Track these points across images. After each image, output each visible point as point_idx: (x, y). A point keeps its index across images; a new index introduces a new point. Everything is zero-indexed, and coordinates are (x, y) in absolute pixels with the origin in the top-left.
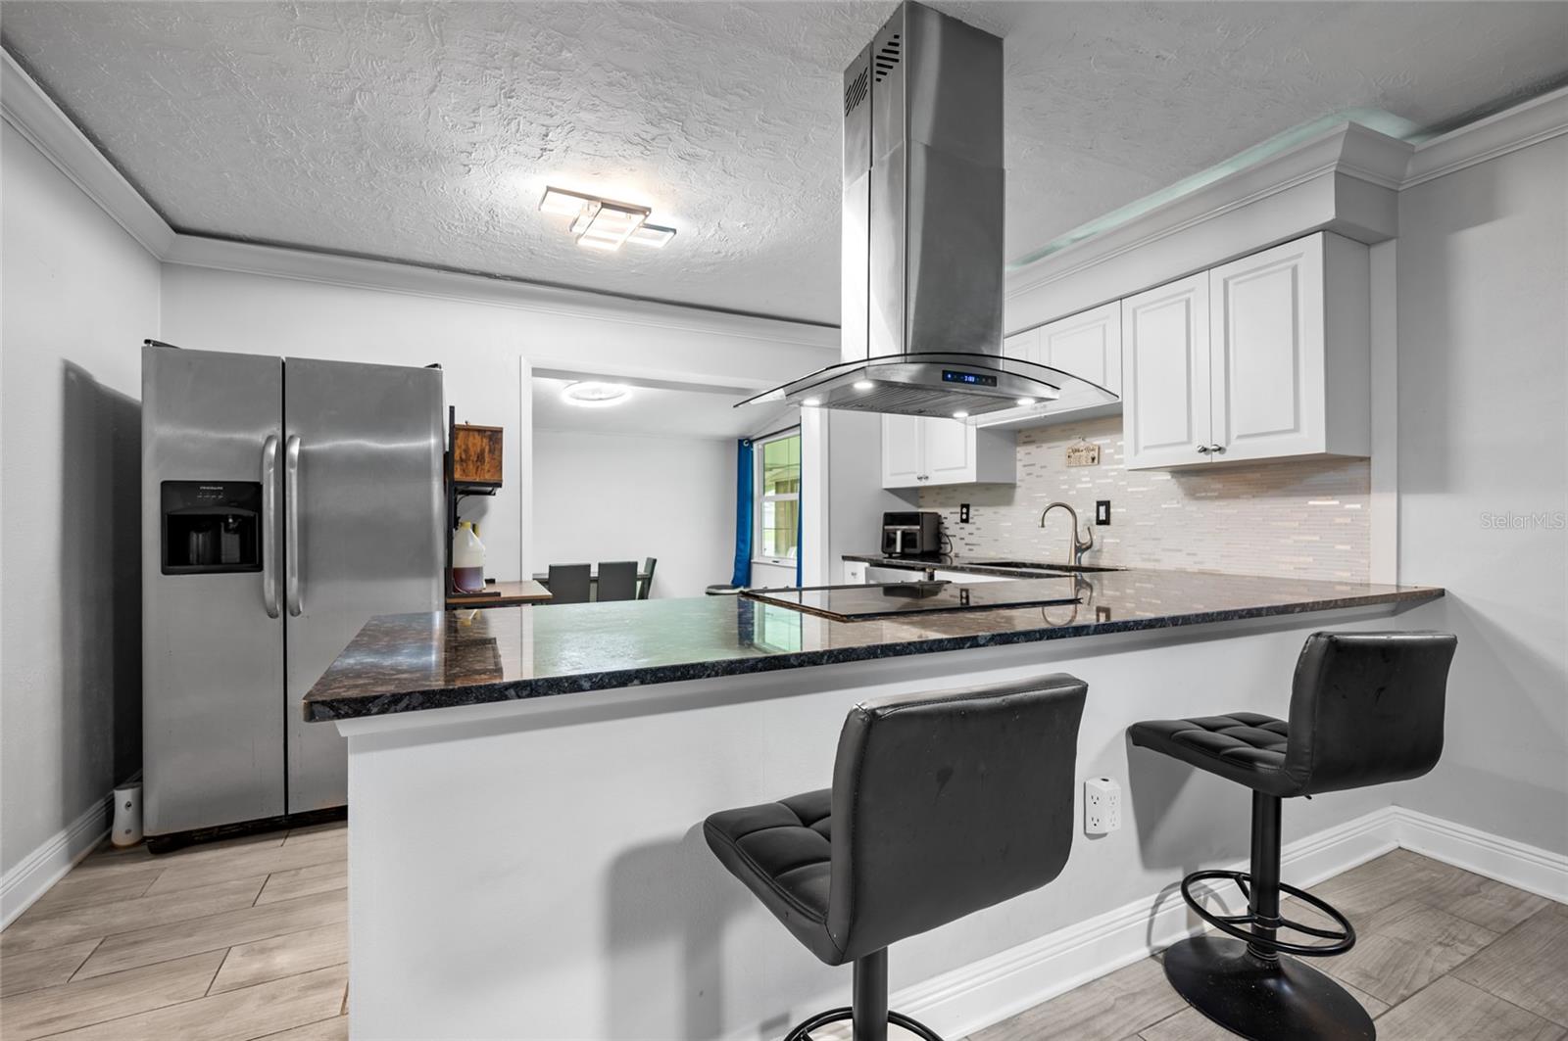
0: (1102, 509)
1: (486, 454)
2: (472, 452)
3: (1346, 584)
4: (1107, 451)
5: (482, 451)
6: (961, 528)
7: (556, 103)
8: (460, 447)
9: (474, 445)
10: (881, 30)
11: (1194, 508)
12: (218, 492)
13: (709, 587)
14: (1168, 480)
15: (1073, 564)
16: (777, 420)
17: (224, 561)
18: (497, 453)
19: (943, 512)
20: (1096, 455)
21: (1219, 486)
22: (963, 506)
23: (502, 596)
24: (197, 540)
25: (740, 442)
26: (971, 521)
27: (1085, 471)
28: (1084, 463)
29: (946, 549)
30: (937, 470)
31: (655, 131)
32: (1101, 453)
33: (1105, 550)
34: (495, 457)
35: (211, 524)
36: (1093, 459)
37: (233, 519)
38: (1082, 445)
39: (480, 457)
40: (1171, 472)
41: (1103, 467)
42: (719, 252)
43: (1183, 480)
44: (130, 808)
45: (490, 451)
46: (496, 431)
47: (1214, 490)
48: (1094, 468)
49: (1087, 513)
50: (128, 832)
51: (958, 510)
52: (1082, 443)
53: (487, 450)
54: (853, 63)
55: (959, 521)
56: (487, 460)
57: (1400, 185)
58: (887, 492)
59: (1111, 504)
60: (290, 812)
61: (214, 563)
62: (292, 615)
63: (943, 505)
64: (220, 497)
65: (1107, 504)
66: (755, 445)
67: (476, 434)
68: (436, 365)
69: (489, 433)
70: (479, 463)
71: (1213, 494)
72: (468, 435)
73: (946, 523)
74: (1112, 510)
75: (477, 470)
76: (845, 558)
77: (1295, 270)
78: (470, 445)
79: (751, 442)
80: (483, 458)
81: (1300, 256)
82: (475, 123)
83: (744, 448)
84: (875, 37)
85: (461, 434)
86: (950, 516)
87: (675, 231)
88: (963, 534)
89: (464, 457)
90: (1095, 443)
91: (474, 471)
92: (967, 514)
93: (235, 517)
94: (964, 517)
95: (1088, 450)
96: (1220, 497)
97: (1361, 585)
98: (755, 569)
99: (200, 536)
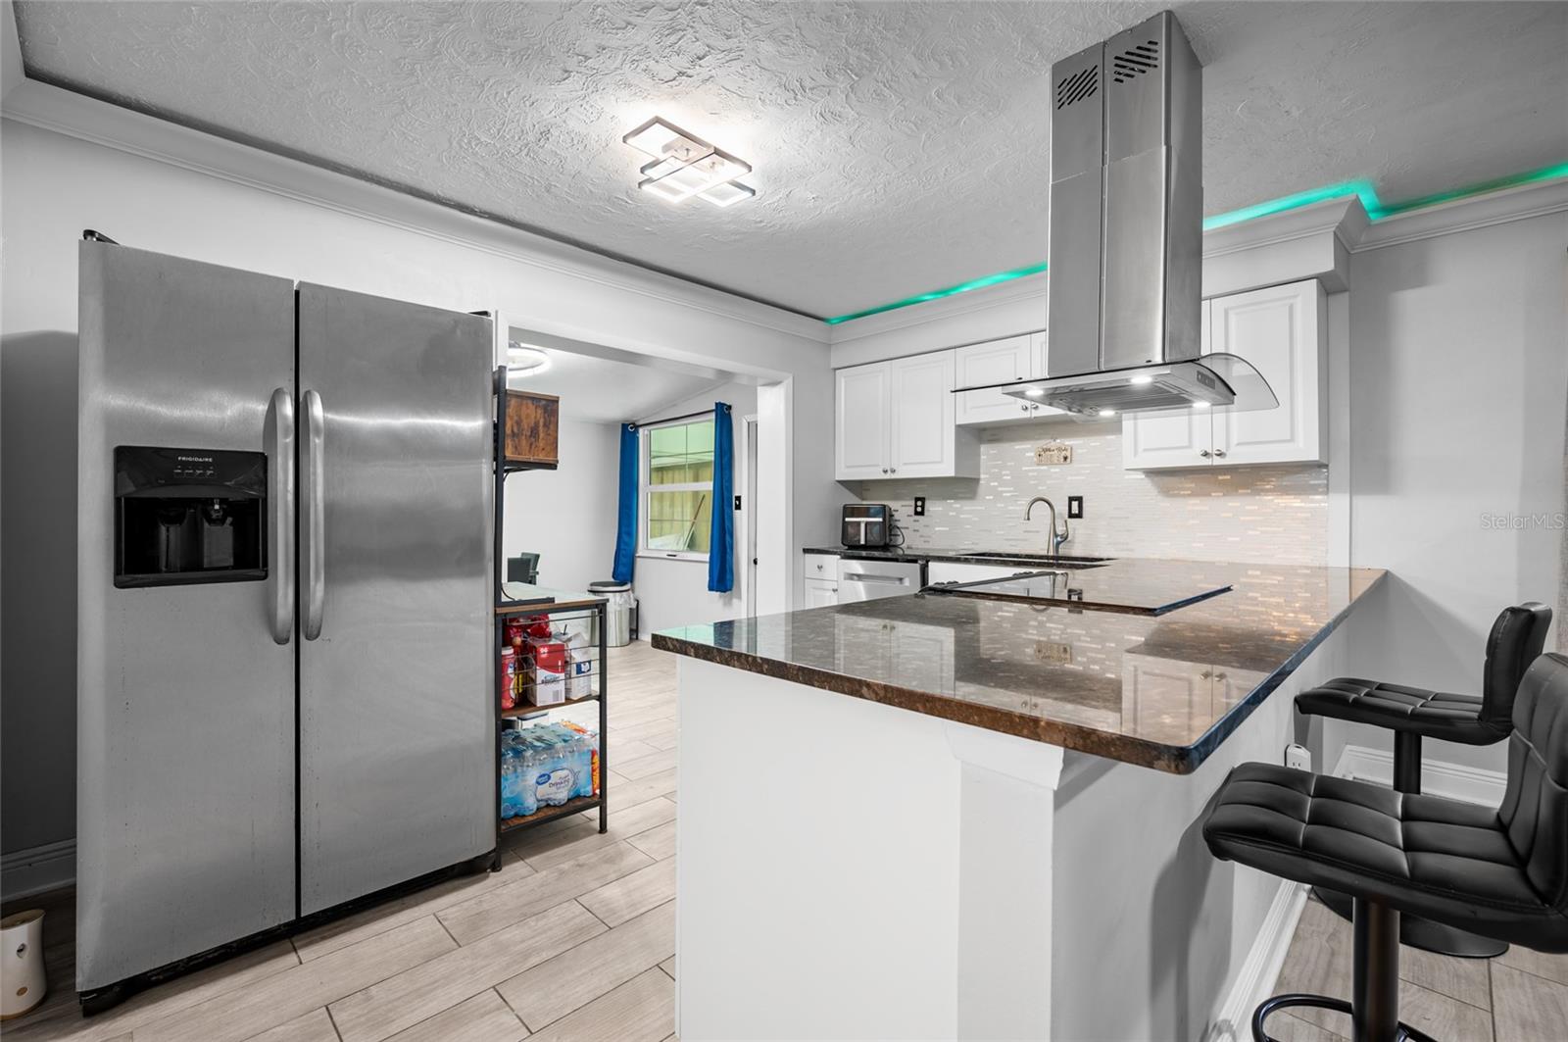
0: (1075, 504)
1: (541, 429)
2: (525, 425)
3: (1307, 568)
4: (1080, 451)
5: (537, 424)
6: (915, 521)
7: (749, 24)
8: (511, 418)
9: (528, 416)
10: (1125, 31)
11: (1166, 504)
12: (206, 466)
13: (592, 585)
14: (1142, 479)
15: (1051, 554)
16: (675, 405)
17: (206, 564)
18: (552, 427)
19: (893, 505)
20: (1068, 454)
21: (1193, 485)
22: (917, 499)
23: (556, 602)
24: (169, 537)
25: (624, 426)
26: (926, 513)
27: (1055, 470)
28: (1056, 461)
29: (896, 541)
30: (905, 464)
31: (823, 79)
32: (1074, 453)
33: (1077, 541)
34: (550, 432)
35: (190, 513)
36: (1066, 458)
37: (220, 504)
38: (1053, 444)
39: (534, 432)
40: (1144, 472)
41: (1075, 465)
42: (761, 222)
43: (1156, 479)
44: (26, 954)
45: (545, 425)
46: (553, 401)
47: (1188, 489)
48: (1066, 467)
49: (1062, 508)
50: (21, 992)
51: (913, 503)
52: (1053, 443)
53: (541, 424)
54: (1070, 57)
55: (913, 513)
56: (542, 435)
57: (1353, 249)
58: (838, 484)
59: (1084, 499)
60: (303, 914)
61: (193, 569)
62: (307, 638)
63: (896, 498)
64: (209, 472)
65: (1080, 499)
66: (641, 430)
67: (530, 402)
68: (485, 313)
69: (544, 402)
70: (533, 440)
71: (1186, 493)
72: (522, 404)
73: (897, 516)
74: (1084, 505)
75: (531, 448)
76: (806, 551)
77: (1291, 308)
78: (523, 417)
79: (636, 427)
80: (538, 433)
81: (1295, 296)
82: (629, 23)
83: (628, 434)
84: (1111, 39)
85: (513, 402)
86: (902, 510)
87: (753, 192)
88: (917, 526)
89: (516, 430)
90: (1067, 443)
91: (528, 448)
92: (923, 507)
93: (222, 501)
94: (919, 509)
95: (1059, 449)
96: (1194, 494)
97: (1320, 568)
98: (640, 564)
99: (172, 529)
